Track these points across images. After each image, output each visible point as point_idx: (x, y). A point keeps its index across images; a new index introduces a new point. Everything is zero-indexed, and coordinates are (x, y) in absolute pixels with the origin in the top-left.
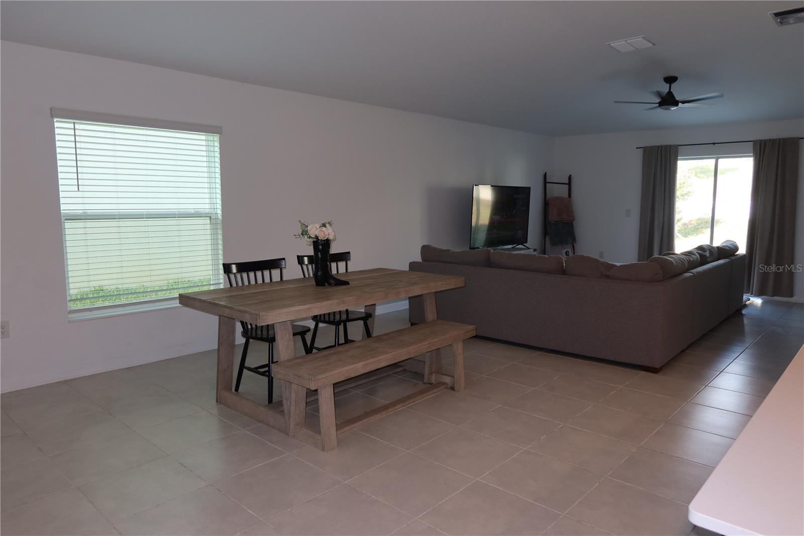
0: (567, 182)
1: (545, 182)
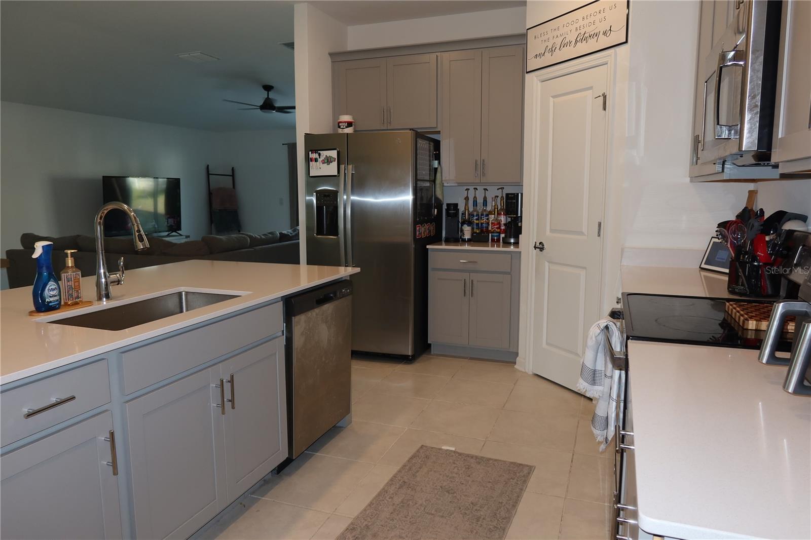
0: (231, 174)
1: (208, 174)
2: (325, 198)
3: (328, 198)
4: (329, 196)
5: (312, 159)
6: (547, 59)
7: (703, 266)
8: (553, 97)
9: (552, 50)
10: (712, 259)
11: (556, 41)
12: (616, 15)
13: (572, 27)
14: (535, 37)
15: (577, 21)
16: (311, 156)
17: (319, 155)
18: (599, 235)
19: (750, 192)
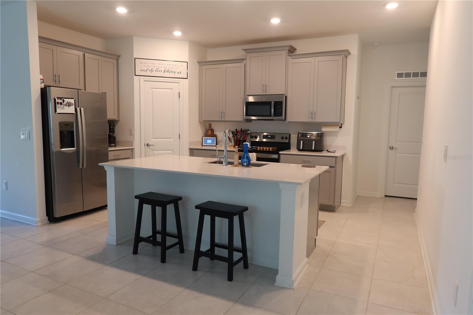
2: (66, 126)
3: (68, 126)
4: (68, 125)
5: (58, 103)
6: (148, 73)
7: (203, 145)
8: (151, 88)
9: (151, 71)
10: (206, 143)
11: (154, 68)
12: (182, 69)
13: (162, 66)
14: (141, 63)
15: (165, 65)
16: (57, 101)
17: (63, 100)
18: (180, 138)
19: (209, 124)
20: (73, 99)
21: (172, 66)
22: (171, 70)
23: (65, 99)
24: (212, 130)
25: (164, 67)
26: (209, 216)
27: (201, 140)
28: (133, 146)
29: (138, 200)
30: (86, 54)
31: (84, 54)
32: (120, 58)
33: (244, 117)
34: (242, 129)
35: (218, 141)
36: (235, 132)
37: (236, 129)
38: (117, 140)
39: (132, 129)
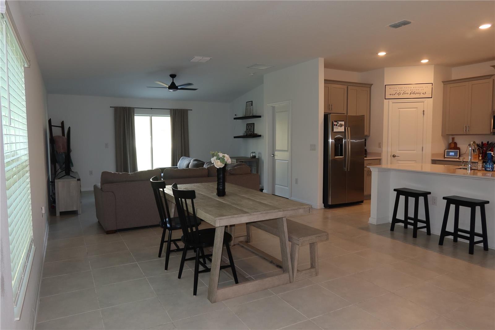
0: (61, 126)
1: (51, 126)
2: (338, 141)
5: (335, 125)
6: (396, 96)
7: (446, 157)
8: (399, 108)
9: (399, 94)
10: (448, 155)
11: (401, 92)
12: (428, 90)
13: (408, 89)
14: (390, 88)
15: (411, 88)
16: (334, 123)
17: (338, 123)
18: (422, 151)
19: (452, 138)
20: (344, 121)
21: (418, 88)
22: (416, 91)
23: (339, 122)
24: (456, 144)
25: (411, 90)
26: (454, 205)
27: (443, 152)
28: (381, 157)
29: (396, 192)
30: (349, 87)
31: (348, 87)
32: (372, 86)
33: (491, 130)
34: (488, 142)
35: (461, 154)
36: (481, 144)
37: (482, 142)
38: (368, 152)
39: (381, 143)
